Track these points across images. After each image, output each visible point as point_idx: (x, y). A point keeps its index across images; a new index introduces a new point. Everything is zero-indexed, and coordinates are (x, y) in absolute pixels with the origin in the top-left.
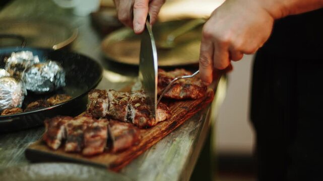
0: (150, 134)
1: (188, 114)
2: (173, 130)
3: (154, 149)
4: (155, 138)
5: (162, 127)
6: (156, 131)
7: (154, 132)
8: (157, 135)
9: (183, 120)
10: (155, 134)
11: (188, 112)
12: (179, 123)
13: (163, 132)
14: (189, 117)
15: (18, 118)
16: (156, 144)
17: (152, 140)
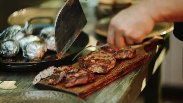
0: (106, 77)
1: (131, 67)
2: (121, 75)
3: (108, 86)
4: (109, 80)
5: (114, 74)
6: (110, 76)
7: (108, 77)
8: (110, 78)
9: (128, 70)
10: (109, 78)
11: (131, 66)
12: (125, 72)
13: (114, 76)
14: (132, 69)
15: (35, 65)
16: (109, 83)
17: (107, 81)
